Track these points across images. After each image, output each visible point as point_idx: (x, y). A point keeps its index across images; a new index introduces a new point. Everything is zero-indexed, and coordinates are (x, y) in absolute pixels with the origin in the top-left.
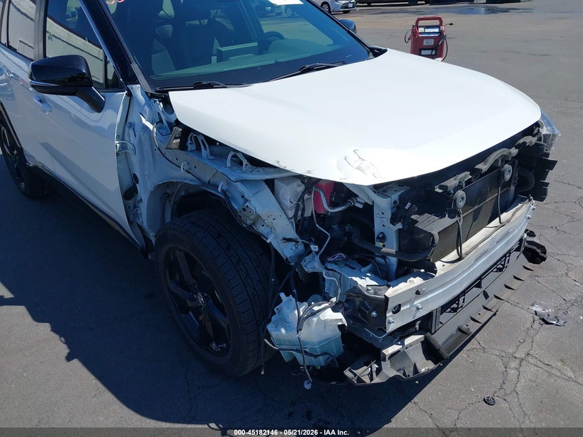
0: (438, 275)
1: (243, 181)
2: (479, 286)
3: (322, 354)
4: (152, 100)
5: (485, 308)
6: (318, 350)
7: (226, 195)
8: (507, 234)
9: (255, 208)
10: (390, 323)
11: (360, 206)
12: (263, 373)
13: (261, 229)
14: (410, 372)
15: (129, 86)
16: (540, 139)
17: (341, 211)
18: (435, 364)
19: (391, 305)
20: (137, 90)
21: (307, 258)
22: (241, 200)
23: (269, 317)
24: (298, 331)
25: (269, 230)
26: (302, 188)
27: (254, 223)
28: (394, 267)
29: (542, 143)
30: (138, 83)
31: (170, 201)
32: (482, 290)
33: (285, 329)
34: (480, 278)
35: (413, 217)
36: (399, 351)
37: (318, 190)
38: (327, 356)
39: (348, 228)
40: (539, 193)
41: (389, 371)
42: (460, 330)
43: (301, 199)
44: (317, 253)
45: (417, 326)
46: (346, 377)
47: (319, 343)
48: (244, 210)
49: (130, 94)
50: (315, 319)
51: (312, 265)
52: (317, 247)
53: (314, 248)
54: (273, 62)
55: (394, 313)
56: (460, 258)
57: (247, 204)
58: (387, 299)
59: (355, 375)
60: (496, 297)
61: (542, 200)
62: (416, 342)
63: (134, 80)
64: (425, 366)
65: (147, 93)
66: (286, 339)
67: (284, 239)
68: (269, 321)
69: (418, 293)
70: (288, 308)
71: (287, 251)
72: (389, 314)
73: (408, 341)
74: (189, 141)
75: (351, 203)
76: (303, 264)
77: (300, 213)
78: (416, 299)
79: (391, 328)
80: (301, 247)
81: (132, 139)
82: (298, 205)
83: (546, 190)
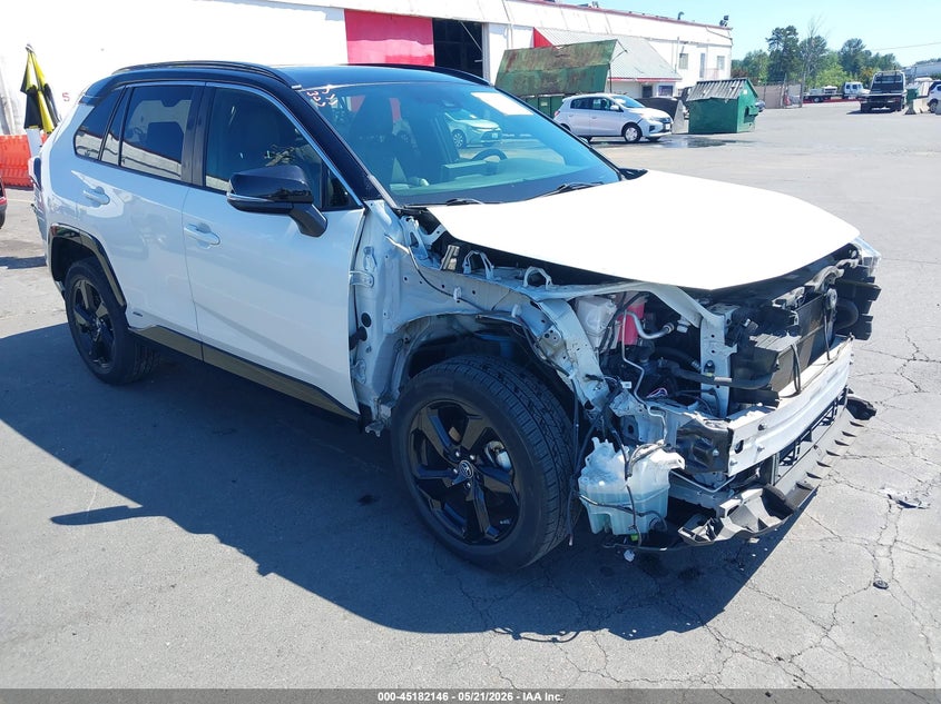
0: (780, 406)
1: (547, 301)
2: (808, 439)
3: (646, 513)
4: (403, 218)
5: (820, 464)
6: (643, 506)
7: (522, 320)
8: (836, 374)
9: (561, 333)
10: (732, 464)
11: (684, 330)
12: (571, 544)
13: (561, 362)
14: (755, 528)
15: (368, 203)
16: (860, 263)
17: (658, 338)
18: (782, 519)
19: (736, 441)
20: (378, 206)
21: (617, 399)
22: (541, 326)
23: (578, 470)
24: (626, 478)
25: (569, 364)
26: (613, 310)
27: (553, 356)
28: (725, 404)
29: (863, 266)
30: (381, 198)
31: (406, 350)
32: (812, 444)
33: (604, 480)
34: (809, 429)
35: (752, 338)
36: (737, 506)
37: (629, 313)
38: (654, 515)
39: (661, 362)
40: (862, 330)
41: (731, 528)
42: (799, 485)
43: (612, 324)
44: (631, 391)
45: (758, 473)
46: (681, 538)
47: (647, 495)
48: (547, 336)
49: (367, 212)
50: (645, 463)
51: (627, 405)
52: (630, 383)
53: (627, 385)
54: (521, 180)
55: (737, 452)
56: (798, 392)
57: (552, 328)
58: (731, 432)
59: (692, 534)
60: (829, 453)
61: (865, 337)
62: (754, 496)
63: (376, 195)
64: (773, 522)
65: (395, 211)
66: (605, 493)
67: (587, 376)
68: (579, 474)
69: (761, 428)
70: (604, 455)
71: (588, 392)
72: (732, 452)
73: (746, 494)
74: (465, 263)
75: (669, 328)
76: (612, 406)
77: (607, 342)
78: (757, 436)
79: (733, 471)
80: (605, 388)
81: (368, 268)
82: (607, 330)
83: (870, 325)
